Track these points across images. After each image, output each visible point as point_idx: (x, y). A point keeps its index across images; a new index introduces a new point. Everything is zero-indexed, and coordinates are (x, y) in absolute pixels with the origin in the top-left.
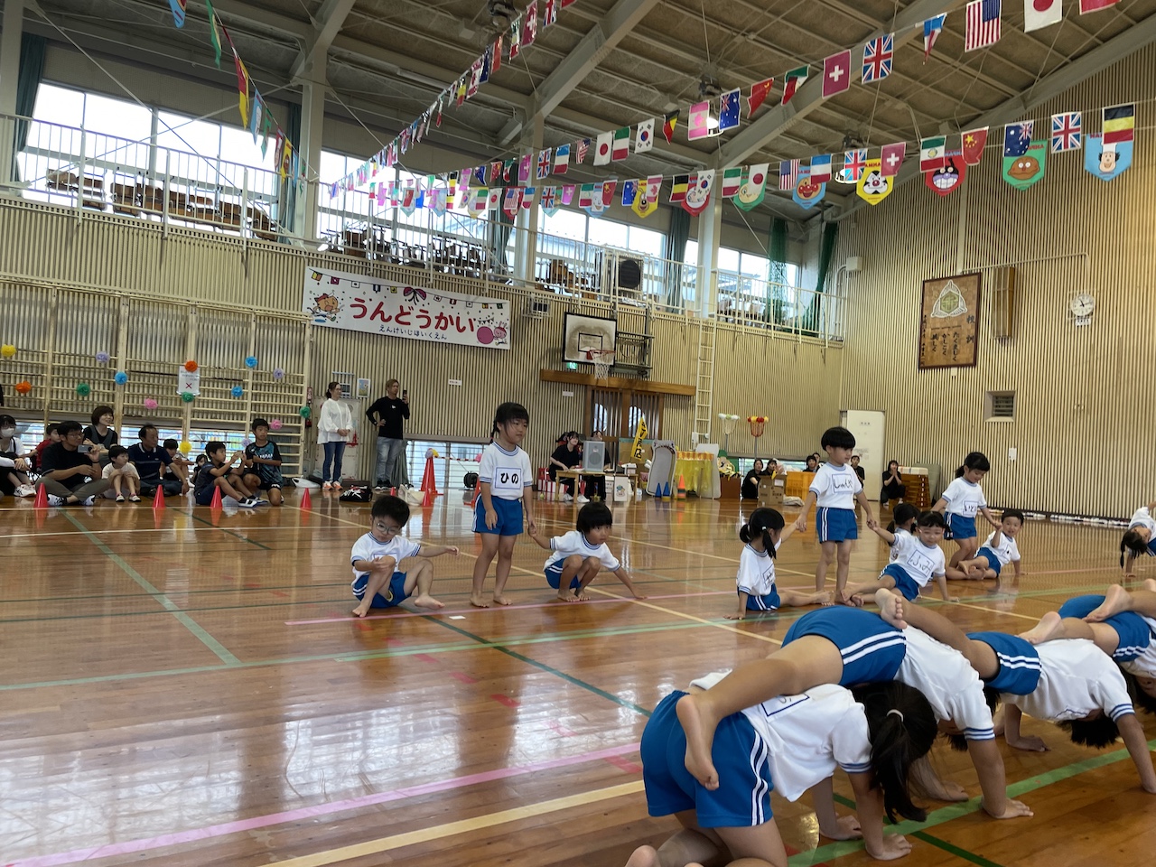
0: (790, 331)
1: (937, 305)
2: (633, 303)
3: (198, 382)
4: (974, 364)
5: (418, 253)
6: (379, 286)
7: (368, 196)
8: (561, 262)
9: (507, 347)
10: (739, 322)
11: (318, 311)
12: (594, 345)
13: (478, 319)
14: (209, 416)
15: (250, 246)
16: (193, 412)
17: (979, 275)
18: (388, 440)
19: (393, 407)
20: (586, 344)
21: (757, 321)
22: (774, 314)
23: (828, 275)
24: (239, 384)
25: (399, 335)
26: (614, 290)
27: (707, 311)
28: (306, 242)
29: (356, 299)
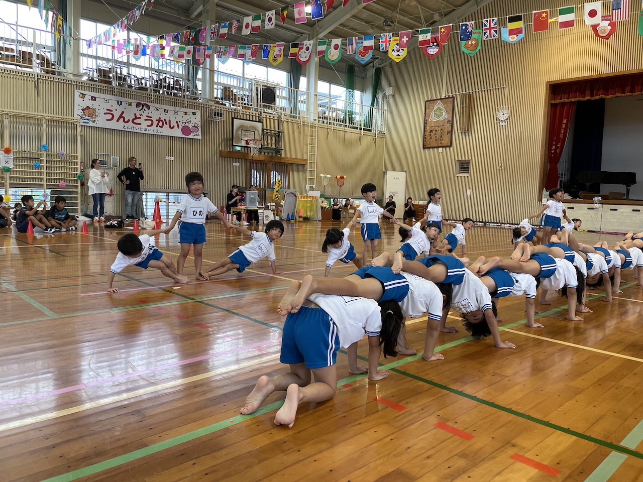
0: (357, 128)
1: (432, 114)
2: (271, 112)
3: (12, 160)
4: (451, 146)
5: (143, 81)
6: (121, 102)
7: (111, 47)
8: (229, 88)
9: (200, 137)
10: (330, 123)
11: (84, 116)
12: (250, 136)
13: (181, 121)
14: (21, 180)
15: (39, 78)
16: (10, 178)
17: (453, 98)
18: (132, 192)
19: (134, 173)
20: (245, 136)
21: (339, 123)
22: (349, 119)
23: (377, 97)
24: (38, 161)
25: (135, 131)
26: (260, 105)
27: (312, 118)
28: (74, 75)
29: (107, 110)
